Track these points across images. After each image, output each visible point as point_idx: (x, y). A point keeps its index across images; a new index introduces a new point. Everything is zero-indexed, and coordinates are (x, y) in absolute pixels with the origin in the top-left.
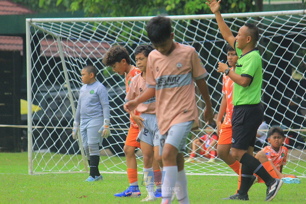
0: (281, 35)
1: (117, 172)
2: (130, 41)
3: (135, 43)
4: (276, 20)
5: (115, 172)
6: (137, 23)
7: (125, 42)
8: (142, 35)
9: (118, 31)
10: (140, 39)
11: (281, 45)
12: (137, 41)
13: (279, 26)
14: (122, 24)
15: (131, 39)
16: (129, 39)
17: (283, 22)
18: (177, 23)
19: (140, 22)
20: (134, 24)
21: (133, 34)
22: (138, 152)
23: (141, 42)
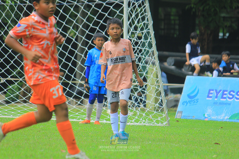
0: (101, 2)
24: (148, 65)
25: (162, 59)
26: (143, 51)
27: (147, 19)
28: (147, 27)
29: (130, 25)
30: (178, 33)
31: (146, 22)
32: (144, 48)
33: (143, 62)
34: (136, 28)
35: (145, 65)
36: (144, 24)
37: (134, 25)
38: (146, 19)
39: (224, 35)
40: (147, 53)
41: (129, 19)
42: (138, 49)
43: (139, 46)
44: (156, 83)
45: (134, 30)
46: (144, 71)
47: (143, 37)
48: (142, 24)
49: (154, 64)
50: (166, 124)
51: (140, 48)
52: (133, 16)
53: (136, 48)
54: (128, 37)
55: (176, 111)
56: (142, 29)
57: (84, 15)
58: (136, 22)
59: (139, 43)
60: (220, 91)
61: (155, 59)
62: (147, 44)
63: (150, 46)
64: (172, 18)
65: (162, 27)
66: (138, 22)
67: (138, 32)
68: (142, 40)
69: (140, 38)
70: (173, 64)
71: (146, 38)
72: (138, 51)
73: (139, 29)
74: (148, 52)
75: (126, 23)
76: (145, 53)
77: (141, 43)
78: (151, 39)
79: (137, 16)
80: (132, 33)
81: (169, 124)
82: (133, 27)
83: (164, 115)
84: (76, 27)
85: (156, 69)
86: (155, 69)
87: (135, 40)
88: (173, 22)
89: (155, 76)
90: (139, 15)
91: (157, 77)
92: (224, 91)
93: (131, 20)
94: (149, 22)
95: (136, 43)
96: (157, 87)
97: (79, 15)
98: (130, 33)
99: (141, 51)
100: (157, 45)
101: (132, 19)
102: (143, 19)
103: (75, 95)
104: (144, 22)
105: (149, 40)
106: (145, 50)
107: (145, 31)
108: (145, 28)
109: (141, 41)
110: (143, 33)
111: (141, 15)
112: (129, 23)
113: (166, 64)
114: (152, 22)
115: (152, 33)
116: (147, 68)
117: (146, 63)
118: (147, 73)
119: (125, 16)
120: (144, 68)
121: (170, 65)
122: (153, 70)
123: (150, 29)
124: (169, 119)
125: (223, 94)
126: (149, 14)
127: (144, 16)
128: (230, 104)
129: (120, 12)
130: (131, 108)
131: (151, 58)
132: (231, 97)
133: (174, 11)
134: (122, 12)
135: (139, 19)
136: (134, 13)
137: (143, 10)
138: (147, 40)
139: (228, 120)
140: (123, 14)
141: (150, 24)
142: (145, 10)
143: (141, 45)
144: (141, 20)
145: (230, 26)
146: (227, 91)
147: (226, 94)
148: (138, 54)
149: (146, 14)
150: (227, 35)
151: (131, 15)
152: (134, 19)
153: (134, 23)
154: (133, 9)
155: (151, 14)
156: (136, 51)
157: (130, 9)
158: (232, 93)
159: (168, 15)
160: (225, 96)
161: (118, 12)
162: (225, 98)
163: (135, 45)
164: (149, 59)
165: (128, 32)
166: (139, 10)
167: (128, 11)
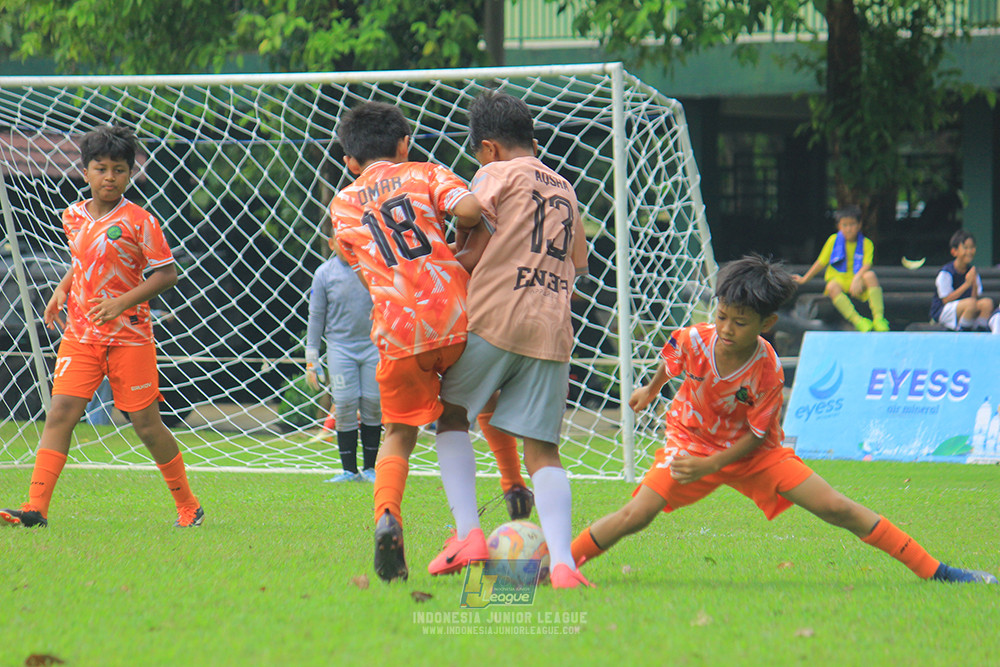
0: (547, 125)
1: (139, 467)
2: (171, 137)
3: (185, 140)
4: (537, 89)
5: (131, 466)
6: (190, 90)
7: (158, 139)
8: (202, 121)
9: (141, 110)
10: (198, 132)
11: (549, 151)
12: (190, 136)
13: (544, 103)
14: (153, 93)
15: (175, 130)
16: (170, 131)
17: (554, 94)
18: (290, 91)
19: (196, 87)
20: (181, 94)
21: (180, 117)
22: (192, 417)
23: (200, 138)
24: (689, 305)
26: (674, 262)
27: (684, 169)
28: (683, 192)
29: (634, 188)
30: (775, 206)
31: (679, 177)
32: (677, 256)
33: (676, 295)
34: (650, 198)
35: (681, 305)
36: (675, 184)
37: (646, 188)
38: (680, 169)
39: (911, 208)
40: (685, 271)
41: (629, 171)
42: (658, 258)
43: (661, 249)
45: (645, 202)
47: (672, 223)
48: (669, 183)
49: (706, 300)
51: (664, 255)
52: (642, 161)
53: (652, 255)
54: (629, 224)
56: (669, 199)
58: (650, 180)
59: (662, 240)
60: (905, 373)
62: (683, 243)
63: (695, 247)
64: (758, 162)
65: (730, 190)
66: (657, 179)
67: (656, 208)
68: (671, 231)
69: (662, 226)
71: (681, 225)
72: (659, 266)
73: (660, 200)
74: (689, 265)
75: (622, 185)
76: (679, 270)
77: (667, 239)
78: (695, 227)
79: (652, 161)
80: (641, 212)
82: (642, 194)
87: (651, 231)
88: (760, 175)
90: (660, 158)
92: (917, 373)
93: (635, 173)
94: (689, 178)
95: (654, 242)
98: (634, 213)
99: (667, 263)
100: (714, 242)
101: (640, 172)
102: (672, 169)
104: (673, 179)
105: (690, 230)
106: (679, 261)
107: (677, 205)
108: (677, 197)
109: (666, 233)
111: (665, 159)
112: (629, 182)
114: (698, 177)
115: (699, 210)
116: (688, 314)
117: (685, 297)
119: (618, 164)
120: (678, 314)
123: (693, 198)
125: (915, 382)
126: (688, 155)
127: (673, 161)
128: (934, 410)
129: (601, 153)
130: (643, 434)
131: (697, 283)
132: (938, 388)
133: (761, 142)
134: (608, 151)
135: (660, 170)
136: (644, 152)
137: (671, 143)
138: (686, 230)
139: (931, 459)
140: (612, 157)
141: (691, 182)
142: (676, 144)
143: (667, 247)
144: (664, 172)
145: (928, 182)
146: (924, 372)
147: (922, 383)
148: (659, 274)
149: (680, 154)
150: (921, 207)
151: (636, 161)
152: (644, 170)
153: (644, 183)
154: (640, 143)
155: (694, 154)
156: (653, 266)
157: (631, 142)
158: (939, 377)
159: (744, 155)
160: (919, 388)
161: (596, 152)
162: (920, 393)
163: (649, 248)
164: (693, 286)
165: (630, 211)
166: (659, 144)
167: (627, 148)
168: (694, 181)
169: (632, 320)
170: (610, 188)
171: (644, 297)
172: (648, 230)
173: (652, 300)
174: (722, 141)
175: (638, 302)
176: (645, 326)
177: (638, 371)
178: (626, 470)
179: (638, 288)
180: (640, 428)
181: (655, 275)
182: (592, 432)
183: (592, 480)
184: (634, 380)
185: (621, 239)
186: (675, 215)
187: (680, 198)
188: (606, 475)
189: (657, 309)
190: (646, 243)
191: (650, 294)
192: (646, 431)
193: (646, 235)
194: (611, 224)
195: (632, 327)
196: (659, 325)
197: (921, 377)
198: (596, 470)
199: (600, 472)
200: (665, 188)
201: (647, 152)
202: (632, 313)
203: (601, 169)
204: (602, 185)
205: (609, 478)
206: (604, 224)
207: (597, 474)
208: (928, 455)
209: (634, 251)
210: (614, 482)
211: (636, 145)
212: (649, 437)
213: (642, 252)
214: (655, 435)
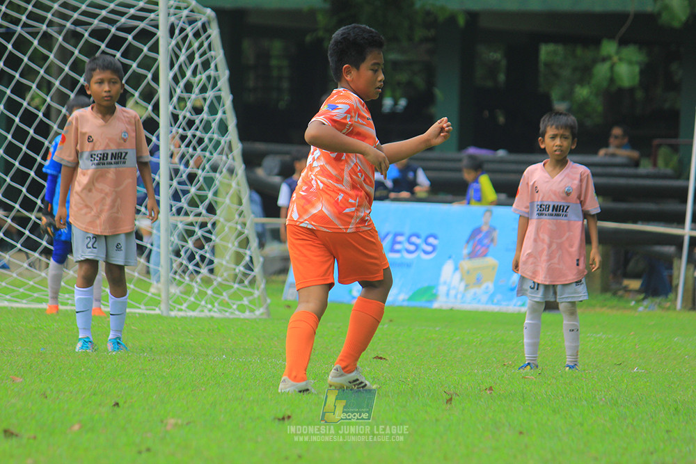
24: (217, 175)
25: (251, 160)
26: (206, 140)
27: (216, 66)
28: (215, 84)
29: (176, 80)
30: (286, 97)
31: (211, 72)
32: (209, 135)
33: (207, 167)
34: (189, 88)
35: (212, 174)
36: (209, 78)
37: (185, 80)
38: (212, 65)
39: (396, 103)
40: (216, 147)
41: (172, 65)
42: (194, 136)
43: (197, 129)
44: (236, 217)
45: (184, 91)
46: (209, 189)
47: (206, 109)
48: (204, 76)
49: (231, 171)
50: (261, 314)
51: (198, 134)
52: (182, 58)
53: (189, 133)
54: (171, 108)
55: (284, 282)
56: (204, 90)
57: (64, 55)
58: (189, 73)
59: (197, 122)
60: (387, 235)
61: (233, 159)
62: (214, 125)
63: (223, 129)
64: (274, 62)
65: (251, 84)
66: (194, 73)
67: (193, 96)
68: (205, 115)
69: (198, 111)
70: (276, 170)
71: (213, 111)
72: (194, 142)
73: (196, 90)
74: (218, 143)
75: (165, 76)
76: (210, 147)
77: (201, 122)
78: (224, 113)
79: (191, 58)
80: (181, 99)
81: (268, 313)
82: (182, 84)
83: (257, 293)
84: (46, 86)
85: (238, 184)
86: (234, 184)
87: (188, 115)
88: (275, 73)
89: (235, 200)
90: (197, 55)
91: (240, 203)
92: (396, 235)
93: (176, 67)
94: (220, 72)
95: (190, 123)
96: (239, 227)
97: (52, 56)
98: (175, 99)
99: (201, 141)
100: (240, 127)
101: (180, 67)
102: (206, 65)
103: (46, 247)
104: (207, 73)
105: (220, 115)
106: (211, 140)
107: (210, 94)
108: (209, 87)
109: (200, 116)
110: (205, 99)
111: (201, 56)
112: (171, 74)
113: (260, 172)
114: (227, 73)
115: (228, 99)
116: (217, 182)
117: (215, 169)
118: (215, 194)
119: (162, 59)
120: (209, 181)
121: (270, 174)
122: (229, 186)
123: (223, 89)
124: (268, 301)
125: (394, 242)
126: (219, 54)
127: (208, 59)
128: (409, 265)
129: (150, 50)
130: (177, 277)
131: (224, 157)
132: (412, 248)
133: (277, 46)
134: (155, 48)
135: (197, 66)
136: (184, 50)
137: (206, 44)
138: (216, 114)
139: (405, 304)
140: (158, 53)
141: (221, 77)
142: (210, 45)
143: (200, 128)
144: (200, 67)
145: (410, 84)
146: (401, 235)
147: (399, 243)
148: (195, 149)
149: (212, 53)
150: (403, 103)
151: (178, 57)
152: (183, 66)
153: (183, 75)
154: (181, 43)
155: (225, 54)
156: (190, 142)
157: (173, 42)
158: (414, 239)
159: (264, 56)
160: (398, 247)
161: (145, 49)
162: (398, 251)
163: (186, 128)
164: (221, 160)
165: (171, 97)
166: (196, 45)
167: (170, 47)
168: (224, 76)
169: (171, 186)
170: (156, 78)
171: (182, 167)
172: (185, 113)
173: (189, 170)
174: (247, 45)
175: (176, 171)
176: (182, 191)
177: (175, 226)
178: (163, 306)
179: (176, 159)
180: (175, 273)
181: (190, 150)
182: (136, 274)
183: (135, 313)
184: (172, 233)
185: (163, 120)
186: (208, 102)
187: (212, 89)
188: (147, 310)
189: (192, 177)
190: (184, 124)
191: (187, 165)
192: (180, 275)
193: (184, 117)
194: (156, 108)
195: (171, 191)
196: (193, 190)
197: (399, 239)
198: (137, 305)
199: (142, 307)
200: (200, 80)
201: (187, 50)
202: (172, 179)
203: (149, 63)
204: (150, 76)
205: (148, 312)
206: (150, 108)
207: (139, 308)
208: (404, 301)
209: (174, 129)
210: (153, 315)
211: (177, 45)
212: (182, 280)
213: (181, 131)
214: (187, 278)
